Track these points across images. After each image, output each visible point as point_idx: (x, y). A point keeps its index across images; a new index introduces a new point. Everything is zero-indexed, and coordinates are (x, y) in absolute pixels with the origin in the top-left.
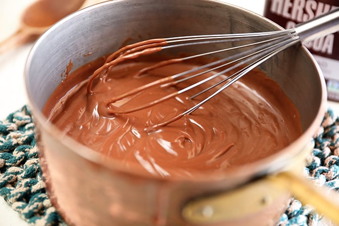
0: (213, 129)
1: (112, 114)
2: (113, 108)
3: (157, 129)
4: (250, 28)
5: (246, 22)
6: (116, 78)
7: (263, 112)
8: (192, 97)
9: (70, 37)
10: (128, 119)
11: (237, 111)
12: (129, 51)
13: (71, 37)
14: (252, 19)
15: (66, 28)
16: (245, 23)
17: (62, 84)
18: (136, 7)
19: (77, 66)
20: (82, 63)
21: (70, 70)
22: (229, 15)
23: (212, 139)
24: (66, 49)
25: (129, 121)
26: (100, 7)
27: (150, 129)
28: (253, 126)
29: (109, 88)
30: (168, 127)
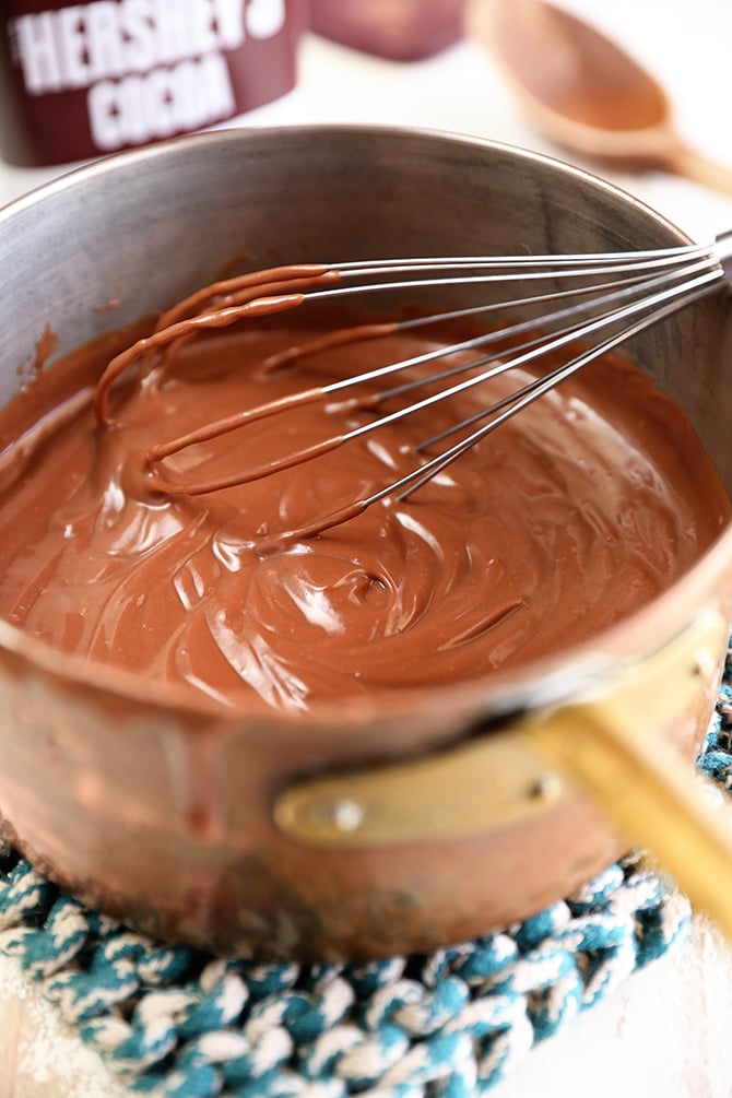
0: (468, 549)
1: (158, 496)
2: (165, 475)
3: (290, 543)
4: (600, 232)
5: (588, 215)
6: (192, 381)
7: (638, 502)
8: (421, 446)
9: (40, 256)
10: (207, 512)
11: (557, 494)
12: (229, 299)
13: (46, 257)
14: (605, 205)
15: (23, 228)
16: (586, 217)
17: (23, 398)
18: (250, 162)
19: (72, 342)
20: (88, 334)
21: (47, 355)
22: (538, 191)
23: (459, 581)
24: (30, 293)
25: (207, 518)
26: (138, 163)
27: (268, 542)
28: (596, 543)
29: (171, 410)
30: (323, 538)
